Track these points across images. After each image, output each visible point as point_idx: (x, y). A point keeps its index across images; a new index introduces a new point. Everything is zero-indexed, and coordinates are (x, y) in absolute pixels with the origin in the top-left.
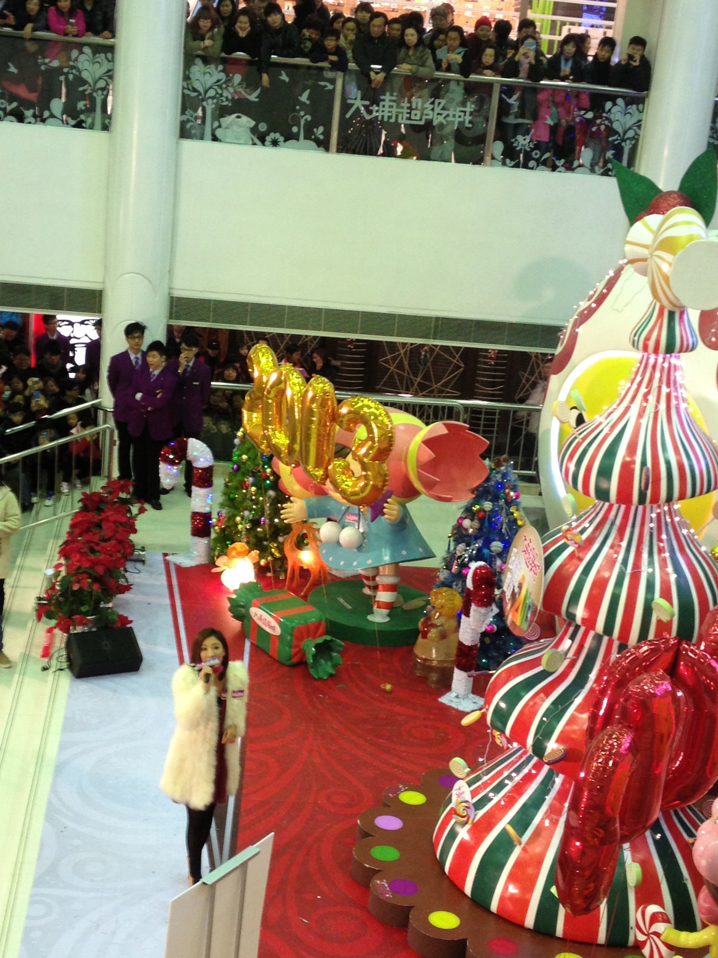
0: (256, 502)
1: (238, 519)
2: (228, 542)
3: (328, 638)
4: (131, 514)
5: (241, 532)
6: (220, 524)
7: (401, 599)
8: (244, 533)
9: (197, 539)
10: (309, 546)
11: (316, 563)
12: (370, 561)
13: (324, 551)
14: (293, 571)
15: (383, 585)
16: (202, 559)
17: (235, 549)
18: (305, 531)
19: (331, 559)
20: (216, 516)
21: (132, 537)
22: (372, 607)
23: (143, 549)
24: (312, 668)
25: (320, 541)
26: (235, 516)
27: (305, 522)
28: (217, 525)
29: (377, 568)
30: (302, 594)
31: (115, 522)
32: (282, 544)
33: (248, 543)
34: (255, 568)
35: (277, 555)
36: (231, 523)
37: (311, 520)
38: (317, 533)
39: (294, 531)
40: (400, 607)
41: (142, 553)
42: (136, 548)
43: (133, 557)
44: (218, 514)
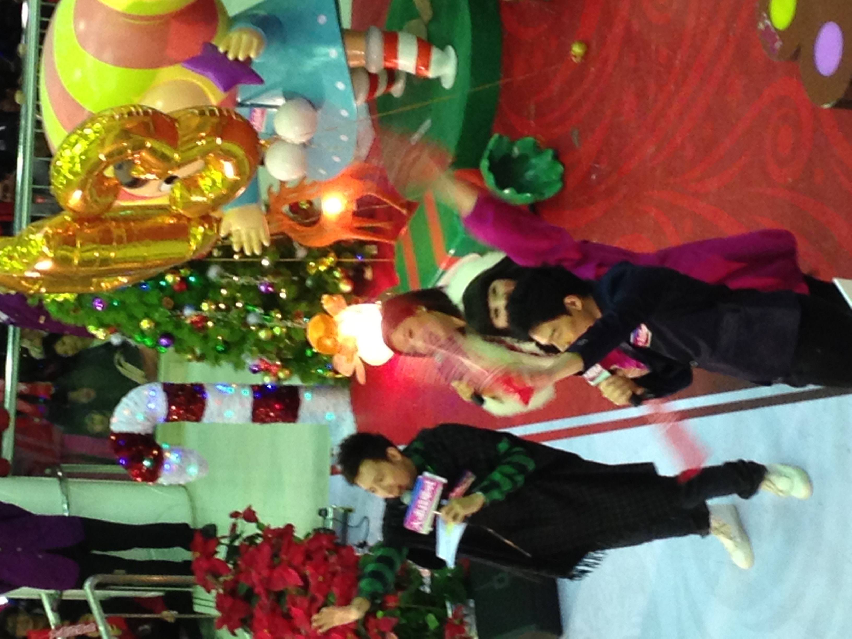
0: (231, 301)
1: (263, 334)
2: (309, 353)
3: (485, 164)
4: (258, 535)
5: (288, 328)
6: (274, 369)
7: (414, 22)
8: (289, 324)
9: (303, 411)
10: (314, 199)
11: (346, 186)
12: (340, 86)
13: (322, 172)
14: (360, 229)
15: (386, 59)
16: (342, 402)
17: (319, 341)
18: (285, 208)
19: (336, 159)
20: (258, 375)
21: (300, 533)
22: (427, 79)
23: (323, 513)
24: (542, 194)
25: (304, 178)
26: (258, 342)
27: (268, 207)
28: (275, 375)
29: (353, 71)
30: (404, 212)
31: (272, 567)
32: (309, 249)
33: (310, 316)
34: (357, 302)
35: (330, 260)
36: (270, 348)
37: (264, 196)
38: (288, 186)
39: (285, 229)
40: (427, 26)
41: (330, 515)
42: (320, 525)
43: (339, 533)
44: (255, 372)
